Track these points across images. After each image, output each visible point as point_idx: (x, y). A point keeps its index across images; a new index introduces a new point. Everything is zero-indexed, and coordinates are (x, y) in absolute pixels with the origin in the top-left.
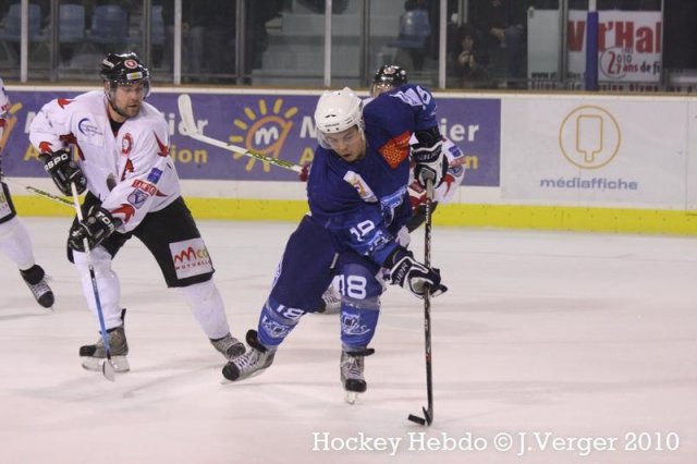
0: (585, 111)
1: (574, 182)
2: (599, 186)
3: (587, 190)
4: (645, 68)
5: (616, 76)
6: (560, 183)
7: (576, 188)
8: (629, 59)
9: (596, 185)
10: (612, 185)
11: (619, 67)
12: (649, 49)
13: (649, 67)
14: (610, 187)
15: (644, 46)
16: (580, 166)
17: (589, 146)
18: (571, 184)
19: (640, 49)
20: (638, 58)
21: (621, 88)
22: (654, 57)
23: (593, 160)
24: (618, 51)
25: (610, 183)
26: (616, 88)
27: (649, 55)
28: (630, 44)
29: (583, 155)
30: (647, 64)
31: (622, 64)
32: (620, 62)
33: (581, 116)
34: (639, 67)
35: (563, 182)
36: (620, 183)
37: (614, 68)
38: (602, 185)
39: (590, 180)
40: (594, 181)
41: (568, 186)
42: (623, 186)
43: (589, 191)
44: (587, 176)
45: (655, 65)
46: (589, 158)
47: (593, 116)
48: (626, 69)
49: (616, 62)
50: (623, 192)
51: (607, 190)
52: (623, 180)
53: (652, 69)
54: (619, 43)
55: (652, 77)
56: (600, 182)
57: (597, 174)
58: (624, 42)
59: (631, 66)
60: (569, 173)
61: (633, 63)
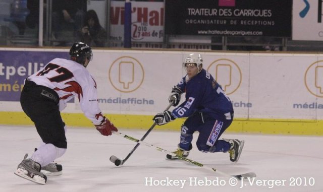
0: (123, 60)
1: (117, 100)
2: (132, 103)
3: (125, 104)
4: (154, 34)
5: (138, 38)
6: (109, 101)
7: (119, 104)
8: (145, 29)
9: (130, 102)
10: (139, 102)
11: (139, 33)
12: (157, 24)
13: (157, 33)
14: (138, 103)
15: (154, 21)
16: (121, 91)
17: (126, 79)
18: (115, 101)
19: (152, 24)
20: (150, 29)
21: (141, 46)
22: (159, 28)
23: (128, 88)
24: (139, 25)
25: (138, 100)
26: (139, 46)
27: (157, 27)
28: (146, 20)
29: (123, 84)
30: (156, 32)
31: (141, 32)
32: (140, 30)
33: (121, 62)
34: (151, 33)
35: (111, 100)
36: (144, 100)
37: (137, 34)
38: (134, 102)
39: (127, 99)
40: (129, 100)
41: (114, 102)
42: (146, 102)
43: (126, 105)
44: (125, 96)
45: (160, 33)
46: (126, 86)
47: (129, 62)
48: (143, 35)
49: (138, 31)
50: (146, 106)
51: (137, 104)
52: (145, 99)
53: (158, 35)
54: (139, 20)
55: (158, 39)
56: (132, 100)
57: (130, 96)
58: (142, 19)
59: (147, 33)
60: (115, 95)
61: (147, 31)
